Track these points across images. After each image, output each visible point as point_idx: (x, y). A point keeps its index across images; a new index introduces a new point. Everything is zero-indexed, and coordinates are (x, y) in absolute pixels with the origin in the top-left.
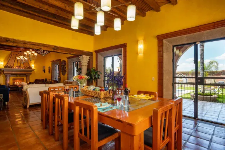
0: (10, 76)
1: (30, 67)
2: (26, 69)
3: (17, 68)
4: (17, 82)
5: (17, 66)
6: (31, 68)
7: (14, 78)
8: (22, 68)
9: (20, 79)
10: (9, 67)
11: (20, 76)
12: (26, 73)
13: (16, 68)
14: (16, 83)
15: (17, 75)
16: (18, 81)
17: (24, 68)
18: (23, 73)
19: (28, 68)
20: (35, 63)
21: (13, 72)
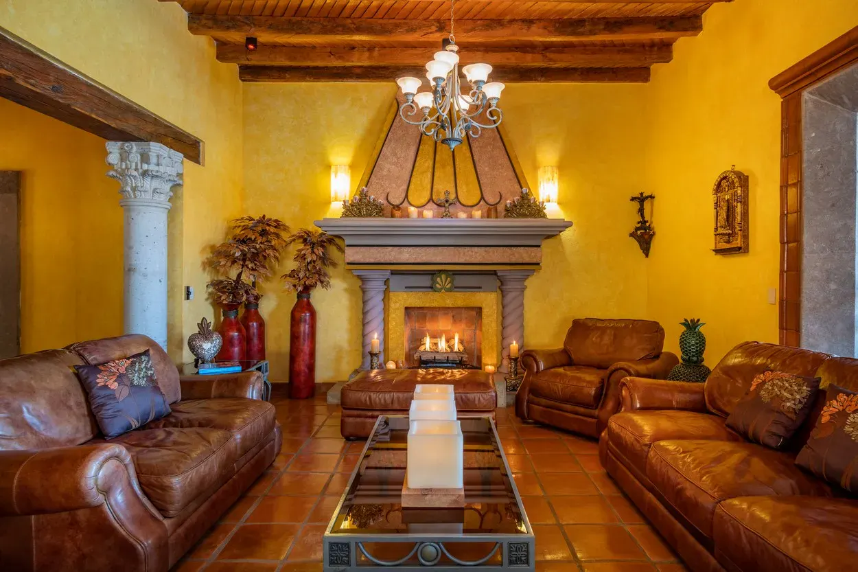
0: (386, 282)
1: (527, 206)
2: (492, 222)
3: (428, 213)
4: (434, 336)
5: (431, 199)
6: (538, 212)
7: (415, 299)
8: (462, 215)
9: (455, 313)
10: (379, 211)
11: (455, 288)
12: (496, 256)
13: (420, 215)
14: (428, 343)
15: (432, 274)
16: (443, 324)
17: (477, 214)
18: (477, 255)
19: (510, 212)
20: (563, 168)
21: (406, 255)
